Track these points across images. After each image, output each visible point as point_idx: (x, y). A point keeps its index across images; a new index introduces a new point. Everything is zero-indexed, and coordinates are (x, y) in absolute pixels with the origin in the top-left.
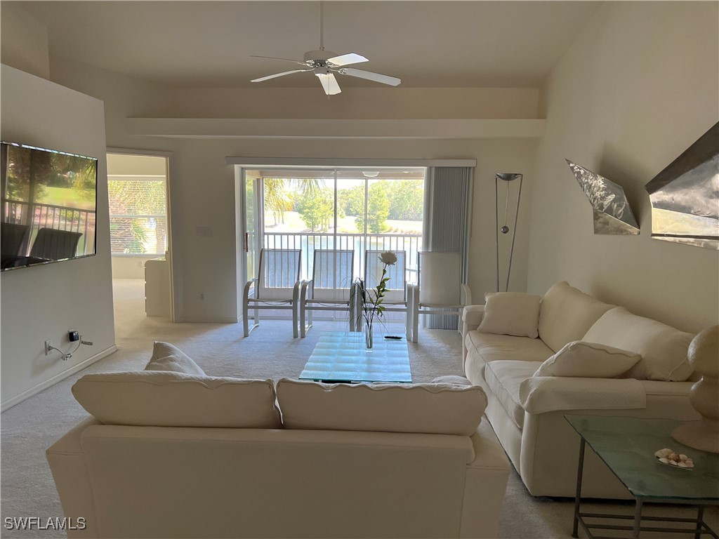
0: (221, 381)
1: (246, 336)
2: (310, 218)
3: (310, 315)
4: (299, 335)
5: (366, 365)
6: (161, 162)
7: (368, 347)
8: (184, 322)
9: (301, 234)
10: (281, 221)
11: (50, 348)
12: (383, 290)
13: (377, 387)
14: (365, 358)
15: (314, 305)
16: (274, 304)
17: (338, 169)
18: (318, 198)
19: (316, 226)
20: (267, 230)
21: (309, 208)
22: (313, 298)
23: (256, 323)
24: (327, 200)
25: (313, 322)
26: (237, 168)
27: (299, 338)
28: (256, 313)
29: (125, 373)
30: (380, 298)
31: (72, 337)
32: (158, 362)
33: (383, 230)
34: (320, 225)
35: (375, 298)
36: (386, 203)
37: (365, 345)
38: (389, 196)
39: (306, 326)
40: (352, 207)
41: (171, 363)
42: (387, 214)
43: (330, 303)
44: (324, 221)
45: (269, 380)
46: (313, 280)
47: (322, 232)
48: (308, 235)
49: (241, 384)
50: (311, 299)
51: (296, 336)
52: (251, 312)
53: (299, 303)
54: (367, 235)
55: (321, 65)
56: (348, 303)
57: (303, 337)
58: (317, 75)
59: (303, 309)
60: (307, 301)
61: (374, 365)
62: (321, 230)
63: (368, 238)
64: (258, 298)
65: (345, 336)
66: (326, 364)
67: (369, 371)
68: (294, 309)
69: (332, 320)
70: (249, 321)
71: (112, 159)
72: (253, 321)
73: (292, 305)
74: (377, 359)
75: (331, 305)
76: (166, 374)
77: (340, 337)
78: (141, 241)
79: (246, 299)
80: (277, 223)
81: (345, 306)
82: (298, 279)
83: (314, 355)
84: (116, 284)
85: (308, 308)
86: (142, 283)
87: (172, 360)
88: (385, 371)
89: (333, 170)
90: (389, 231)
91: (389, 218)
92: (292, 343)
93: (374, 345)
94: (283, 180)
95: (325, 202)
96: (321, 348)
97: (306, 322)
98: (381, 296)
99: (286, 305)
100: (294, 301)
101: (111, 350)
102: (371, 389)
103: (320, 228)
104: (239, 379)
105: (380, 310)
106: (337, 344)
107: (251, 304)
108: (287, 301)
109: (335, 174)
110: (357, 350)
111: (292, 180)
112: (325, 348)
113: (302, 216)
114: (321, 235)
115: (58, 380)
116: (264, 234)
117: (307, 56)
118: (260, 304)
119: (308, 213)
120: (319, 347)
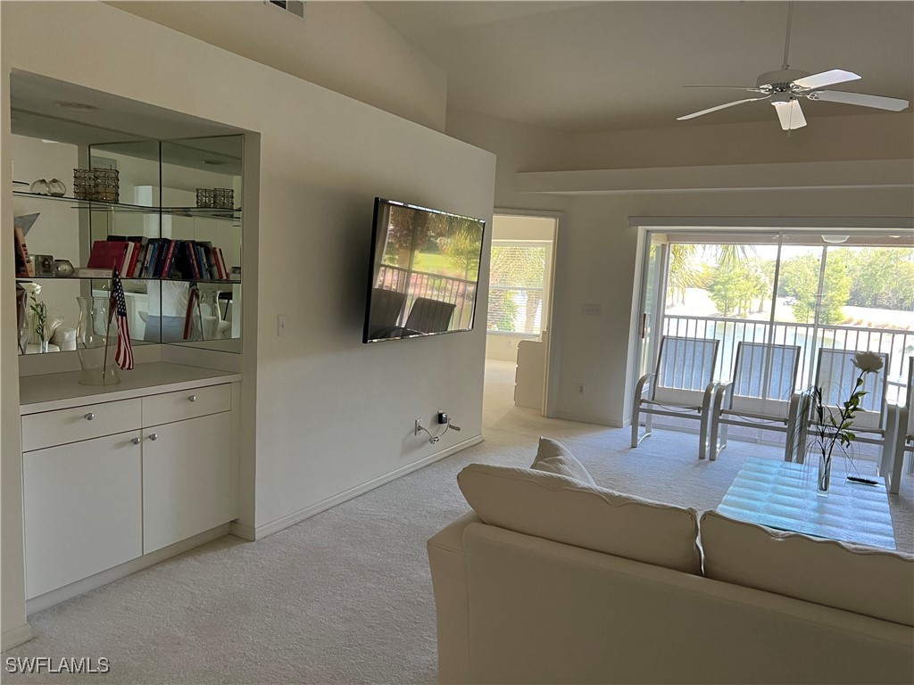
0: (626, 499)
1: (634, 446)
2: (724, 297)
3: (724, 430)
4: (706, 456)
5: (817, 514)
6: (549, 224)
7: (821, 489)
8: (557, 418)
9: (706, 319)
10: (680, 300)
11: (419, 428)
12: (855, 409)
13: (856, 549)
14: (815, 504)
15: (731, 417)
16: (672, 409)
17: (785, 232)
18: (737, 270)
19: (731, 309)
20: (667, 312)
21: (723, 284)
22: (731, 408)
23: (647, 432)
24: (751, 274)
25: (728, 441)
26: (641, 230)
27: (707, 459)
28: (649, 419)
29: (514, 469)
30: (849, 420)
31: (440, 419)
32: (546, 462)
33: (837, 320)
34: (736, 309)
35: (839, 420)
36: (847, 282)
37: (816, 485)
38: (852, 271)
39: (718, 445)
40: (788, 286)
41: (561, 465)
42: (847, 297)
43: (757, 417)
44: (743, 302)
45: (691, 509)
46: (733, 384)
47: (739, 318)
48: (716, 320)
49: (653, 507)
50: (728, 409)
51: (702, 457)
52: (642, 417)
53: (710, 413)
54: (819, 326)
55: (783, 90)
56: (785, 421)
57: (712, 459)
58: (773, 104)
59: (716, 421)
60: (722, 412)
61: (827, 516)
62: (739, 315)
63: (820, 331)
64: (653, 400)
65: (781, 467)
66: (753, 502)
67: (819, 522)
68: (704, 420)
69: (755, 442)
70: (639, 427)
71: (499, 221)
72: (644, 429)
73: (700, 415)
74: (835, 507)
75: (758, 421)
76: (559, 478)
77: (774, 467)
78: (512, 317)
79: (638, 399)
80: (675, 303)
81: (782, 425)
82: (712, 380)
83: (735, 486)
84: (488, 364)
85: (723, 421)
86: (513, 367)
87: (561, 462)
88: (849, 527)
89: (777, 232)
90: (846, 323)
91: (849, 303)
92: (697, 466)
93: (830, 487)
94: (695, 245)
95: (747, 277)
96: (745, 478)
97: (719, 440)
98: (849, 417)
99: (691, 413)
100: (705, 408)
101: (477, 439)
102: (847, 550)
103: (736, 312)
104: (650, 501)
105: (848, 438)
106: (771, 477)
107: (644, 406)
108: (694, 409)
109: (781, 238)
110: (803, 491)
111: (707, 246)
112: (750, 479)
113: (711, 294)
114: (736, 321)
115: (424, 464)
116: (664, 316)
117: (762, 80)
118: (655, 407)
119: (719, 291)
120: (741, 477)
